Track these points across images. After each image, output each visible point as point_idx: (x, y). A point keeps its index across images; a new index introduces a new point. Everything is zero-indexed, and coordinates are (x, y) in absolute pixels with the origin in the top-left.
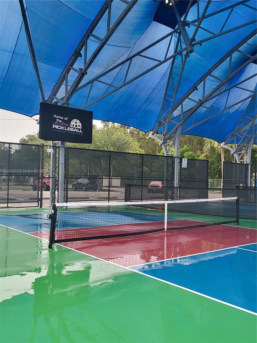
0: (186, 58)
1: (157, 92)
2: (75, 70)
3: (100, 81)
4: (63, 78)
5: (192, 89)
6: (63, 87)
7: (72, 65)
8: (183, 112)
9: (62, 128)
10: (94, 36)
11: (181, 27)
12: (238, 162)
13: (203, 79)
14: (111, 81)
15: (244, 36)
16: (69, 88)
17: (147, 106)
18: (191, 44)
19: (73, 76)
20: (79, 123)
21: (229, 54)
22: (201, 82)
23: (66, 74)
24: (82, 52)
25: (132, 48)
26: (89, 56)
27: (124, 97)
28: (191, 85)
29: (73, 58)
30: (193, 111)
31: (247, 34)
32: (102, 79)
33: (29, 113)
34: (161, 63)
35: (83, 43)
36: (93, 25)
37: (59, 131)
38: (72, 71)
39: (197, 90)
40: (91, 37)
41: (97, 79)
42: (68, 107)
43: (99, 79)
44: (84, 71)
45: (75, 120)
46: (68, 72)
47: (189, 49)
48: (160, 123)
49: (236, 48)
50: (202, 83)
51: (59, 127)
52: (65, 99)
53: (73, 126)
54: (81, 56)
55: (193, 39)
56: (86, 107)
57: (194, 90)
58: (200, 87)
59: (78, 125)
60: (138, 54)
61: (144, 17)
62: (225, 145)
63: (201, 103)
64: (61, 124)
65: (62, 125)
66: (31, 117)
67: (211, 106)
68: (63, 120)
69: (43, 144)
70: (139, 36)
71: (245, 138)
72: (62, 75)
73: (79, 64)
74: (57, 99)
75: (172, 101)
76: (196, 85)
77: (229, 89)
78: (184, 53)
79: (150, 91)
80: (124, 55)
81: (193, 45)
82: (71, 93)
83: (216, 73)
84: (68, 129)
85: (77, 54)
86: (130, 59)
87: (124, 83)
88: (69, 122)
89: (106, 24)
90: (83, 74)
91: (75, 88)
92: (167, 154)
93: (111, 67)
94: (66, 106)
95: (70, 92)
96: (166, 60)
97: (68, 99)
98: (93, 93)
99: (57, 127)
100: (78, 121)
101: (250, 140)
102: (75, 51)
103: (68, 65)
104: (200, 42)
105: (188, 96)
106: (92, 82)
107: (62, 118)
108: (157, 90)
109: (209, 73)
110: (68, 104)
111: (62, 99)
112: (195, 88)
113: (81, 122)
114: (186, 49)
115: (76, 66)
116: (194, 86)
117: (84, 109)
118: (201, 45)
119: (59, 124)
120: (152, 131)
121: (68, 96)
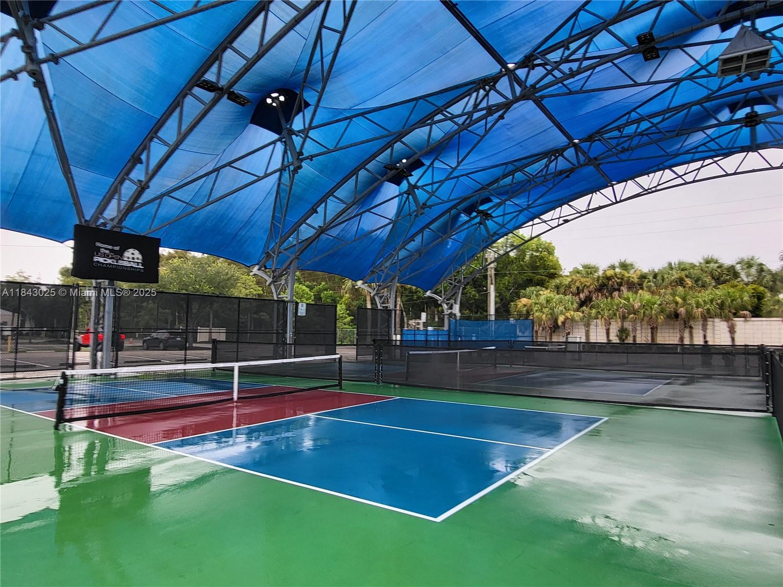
0: (294, 175)
1: (260, 214)
2: (131, 181)
3: (172, 197)
4: (114, 191)
5: (310, 212)
6: (114, 204)
7: (128, 174)
8: (300, 241)
9: (109, 261)
10: (160, 139)
11: (286, 135)
12: (379, 307)
13: (323, 200)
14: (190, 198)
15: (371, 153)
16: (123, 203)
17: (248, 231)
18: (298, 159)
19: (128, 189)
20: (137, 255)
21: (355, 172)
22: (322, 203)
23: (119, 185)
24: (144, 157)
25: (219, 156)
26: (153, 164)
27: (212, 218)
28: (309, 207)
29: (129, 165)
30: (311, 241)
31: (375, 149)
32: (175, 194)
33: (59, 237)
34: (260, 179)
35: (145, 146)
36: (158, 125)
37: (104, 266)
38: (127, 182)
39: (317, 213)
40: (155, 140)
41: (168, 193)
42: (120, 232)
43: (172, 195)
44: (145, 184)
45: (131, 251)
46: (122, 182)
47: (297, 164)
48: (268, 256)
49: (363, 166)
50: (323, 205)
51: (105, 260)
52: (116, 221)
53: (128, 258)
54: (141, 163)
55: (301, 153)
56: (150, 231)
57: (312, 214)
58: (320, 209)
59: (135, 256)
60: (229, 164)
61: (236, 119)
62: (363, 284)
63: (322, 231)
64: (108, 256)
65: (110, 257)
66: (62, 243)
67: (338, 235)
68: (111, 251)
69: (78, 284)
70: (229, 141)
71: (388, 275)
72: (113, 187)
73: (137, 173)
74: (104, 218)
75: (281, 226)
76: (315, 207)
77: (361, 214)
78: (292, 168)
79: (250, 212)
80: (209, 165)
81: (302, 160)
82: (125, 213)
83: (341, 193)
84: (121, 263)
85: (136, 160)
86: (217, 170)
87: (208, 201)
88: (121, 253)
89: (176, 125)
90: (143, 187)
91: (131, 207)
92: (278, 297)
93: (189, 179)
94: (118, 230)
95: (124, 210)
96: (267, 175)
97: (121, 221)
98: (163, 212)
99: (101, 260)
100: (136, 252)
101: (394, 279)
102: (133, 156)
103: (122, 174)
104: (310, 157)
105: (305, 221)
106: (161, 197)
107: (110, 247)
108: (261, 211)
109: (331, 193)
110: (121, 228)
111: (112, 220)
112: (314, 211)
113: (141, 253)
114: (292, 164)
115: (134, 175)
116: (312, 208)
117: (147, 234)
118: (311, 160)
119: (105, 256)
120: (257, 264)
121: (120, 216)
